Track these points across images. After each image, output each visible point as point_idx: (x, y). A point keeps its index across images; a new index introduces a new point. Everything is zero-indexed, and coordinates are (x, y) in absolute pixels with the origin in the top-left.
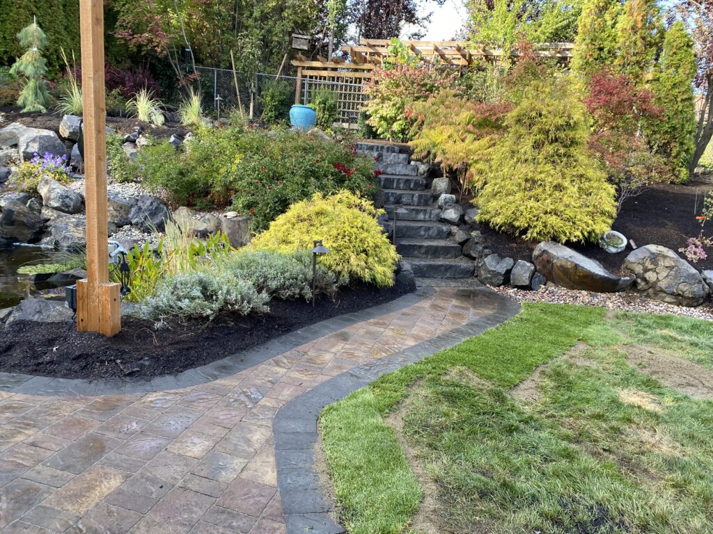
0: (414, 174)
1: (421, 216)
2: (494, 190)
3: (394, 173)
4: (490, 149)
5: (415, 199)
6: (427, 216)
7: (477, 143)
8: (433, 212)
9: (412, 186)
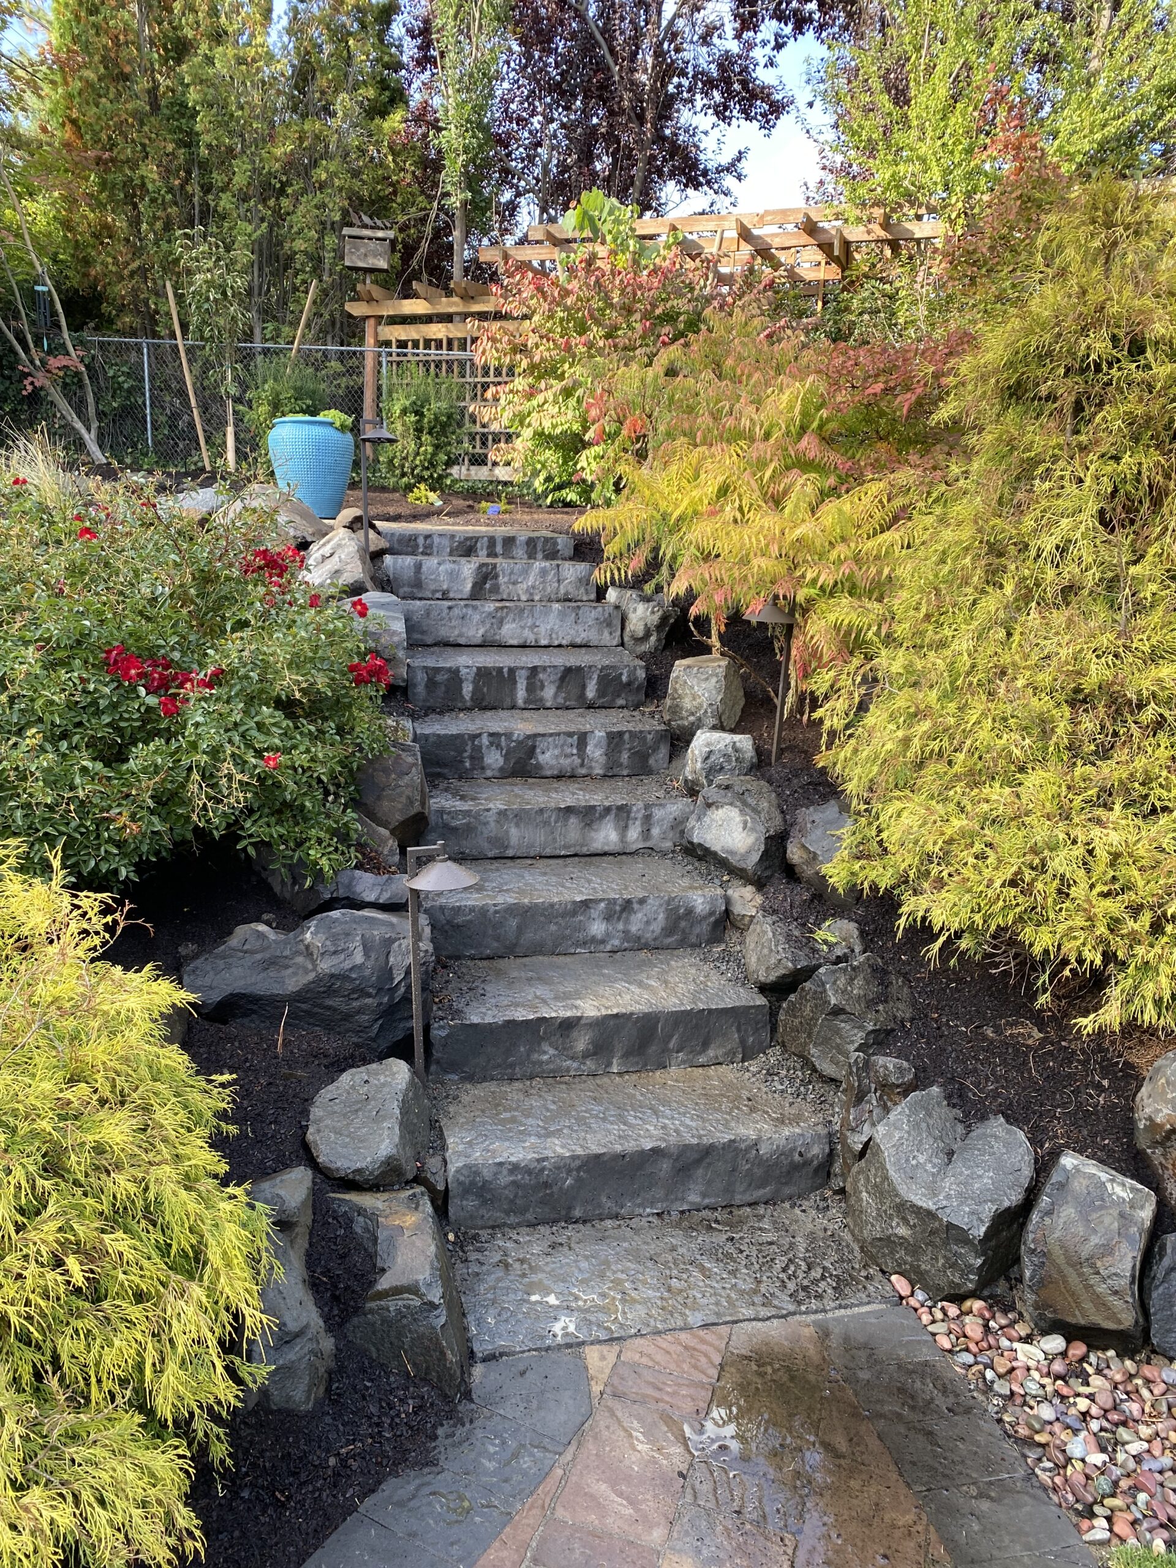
0: (609, 638)
1: (607, 835)
2: (906, 742)
3: (531, 639)
4: (888, 536)
5: (596, 752)
6: (634, 833)
7: (830, 511)
8: (658, 813)
9: (591, 693)
